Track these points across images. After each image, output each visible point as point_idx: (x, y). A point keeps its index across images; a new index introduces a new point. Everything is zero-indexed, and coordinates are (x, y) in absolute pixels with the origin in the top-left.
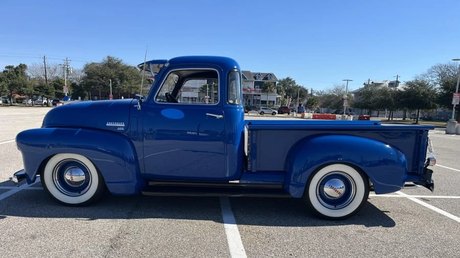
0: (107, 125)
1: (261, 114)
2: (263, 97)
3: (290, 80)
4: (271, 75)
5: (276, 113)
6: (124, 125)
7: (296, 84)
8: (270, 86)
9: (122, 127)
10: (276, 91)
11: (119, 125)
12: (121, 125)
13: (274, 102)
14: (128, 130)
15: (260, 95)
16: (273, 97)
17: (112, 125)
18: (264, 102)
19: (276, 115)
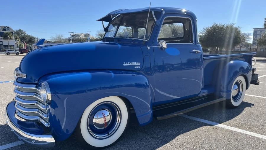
0: (124, 65)
1: (7, 54)
2: (5, 43)
3: (22, 31)
4: (8, 27)
5: (19, 53)
6: (139, 64)
7: (27, 34)
8: (9, 35)
9: (138, 65)
10: (14, 38)
11: (136, 64)
12: (137, 64)
13: (13, 46)
14: (144, 67)
15: (2, 41)
16: (12, 42)
17: (129, 65)
18: (6, 46)
19: (19, 54)
